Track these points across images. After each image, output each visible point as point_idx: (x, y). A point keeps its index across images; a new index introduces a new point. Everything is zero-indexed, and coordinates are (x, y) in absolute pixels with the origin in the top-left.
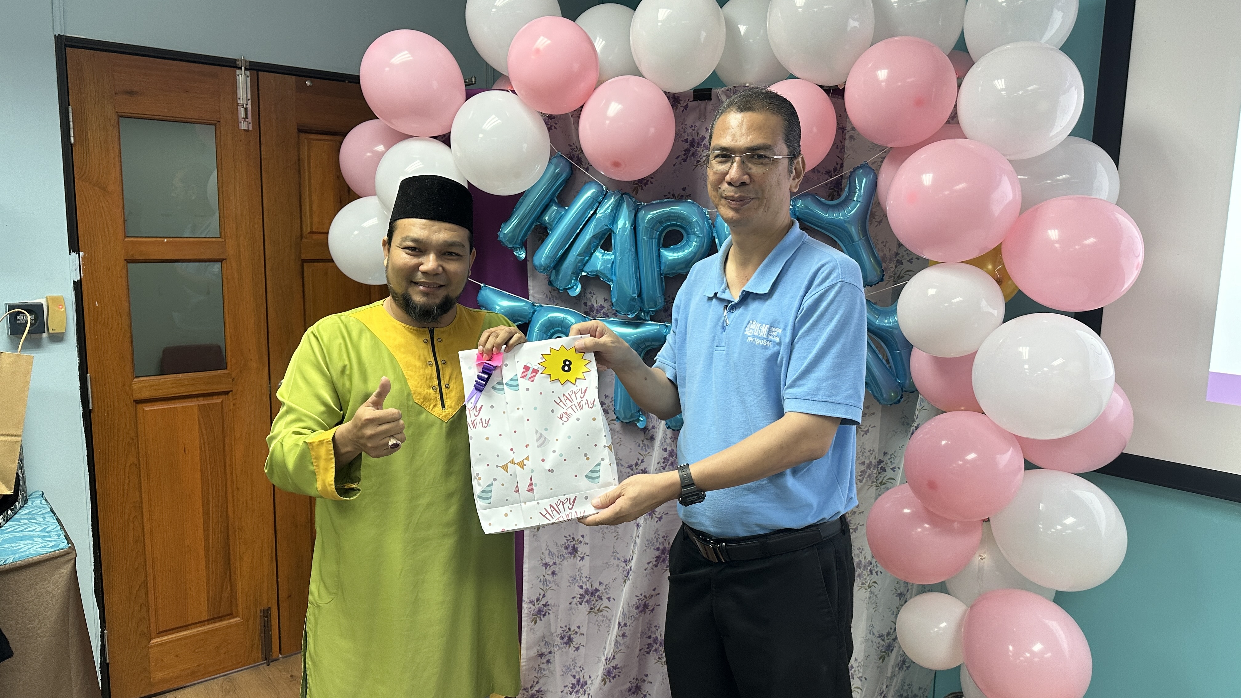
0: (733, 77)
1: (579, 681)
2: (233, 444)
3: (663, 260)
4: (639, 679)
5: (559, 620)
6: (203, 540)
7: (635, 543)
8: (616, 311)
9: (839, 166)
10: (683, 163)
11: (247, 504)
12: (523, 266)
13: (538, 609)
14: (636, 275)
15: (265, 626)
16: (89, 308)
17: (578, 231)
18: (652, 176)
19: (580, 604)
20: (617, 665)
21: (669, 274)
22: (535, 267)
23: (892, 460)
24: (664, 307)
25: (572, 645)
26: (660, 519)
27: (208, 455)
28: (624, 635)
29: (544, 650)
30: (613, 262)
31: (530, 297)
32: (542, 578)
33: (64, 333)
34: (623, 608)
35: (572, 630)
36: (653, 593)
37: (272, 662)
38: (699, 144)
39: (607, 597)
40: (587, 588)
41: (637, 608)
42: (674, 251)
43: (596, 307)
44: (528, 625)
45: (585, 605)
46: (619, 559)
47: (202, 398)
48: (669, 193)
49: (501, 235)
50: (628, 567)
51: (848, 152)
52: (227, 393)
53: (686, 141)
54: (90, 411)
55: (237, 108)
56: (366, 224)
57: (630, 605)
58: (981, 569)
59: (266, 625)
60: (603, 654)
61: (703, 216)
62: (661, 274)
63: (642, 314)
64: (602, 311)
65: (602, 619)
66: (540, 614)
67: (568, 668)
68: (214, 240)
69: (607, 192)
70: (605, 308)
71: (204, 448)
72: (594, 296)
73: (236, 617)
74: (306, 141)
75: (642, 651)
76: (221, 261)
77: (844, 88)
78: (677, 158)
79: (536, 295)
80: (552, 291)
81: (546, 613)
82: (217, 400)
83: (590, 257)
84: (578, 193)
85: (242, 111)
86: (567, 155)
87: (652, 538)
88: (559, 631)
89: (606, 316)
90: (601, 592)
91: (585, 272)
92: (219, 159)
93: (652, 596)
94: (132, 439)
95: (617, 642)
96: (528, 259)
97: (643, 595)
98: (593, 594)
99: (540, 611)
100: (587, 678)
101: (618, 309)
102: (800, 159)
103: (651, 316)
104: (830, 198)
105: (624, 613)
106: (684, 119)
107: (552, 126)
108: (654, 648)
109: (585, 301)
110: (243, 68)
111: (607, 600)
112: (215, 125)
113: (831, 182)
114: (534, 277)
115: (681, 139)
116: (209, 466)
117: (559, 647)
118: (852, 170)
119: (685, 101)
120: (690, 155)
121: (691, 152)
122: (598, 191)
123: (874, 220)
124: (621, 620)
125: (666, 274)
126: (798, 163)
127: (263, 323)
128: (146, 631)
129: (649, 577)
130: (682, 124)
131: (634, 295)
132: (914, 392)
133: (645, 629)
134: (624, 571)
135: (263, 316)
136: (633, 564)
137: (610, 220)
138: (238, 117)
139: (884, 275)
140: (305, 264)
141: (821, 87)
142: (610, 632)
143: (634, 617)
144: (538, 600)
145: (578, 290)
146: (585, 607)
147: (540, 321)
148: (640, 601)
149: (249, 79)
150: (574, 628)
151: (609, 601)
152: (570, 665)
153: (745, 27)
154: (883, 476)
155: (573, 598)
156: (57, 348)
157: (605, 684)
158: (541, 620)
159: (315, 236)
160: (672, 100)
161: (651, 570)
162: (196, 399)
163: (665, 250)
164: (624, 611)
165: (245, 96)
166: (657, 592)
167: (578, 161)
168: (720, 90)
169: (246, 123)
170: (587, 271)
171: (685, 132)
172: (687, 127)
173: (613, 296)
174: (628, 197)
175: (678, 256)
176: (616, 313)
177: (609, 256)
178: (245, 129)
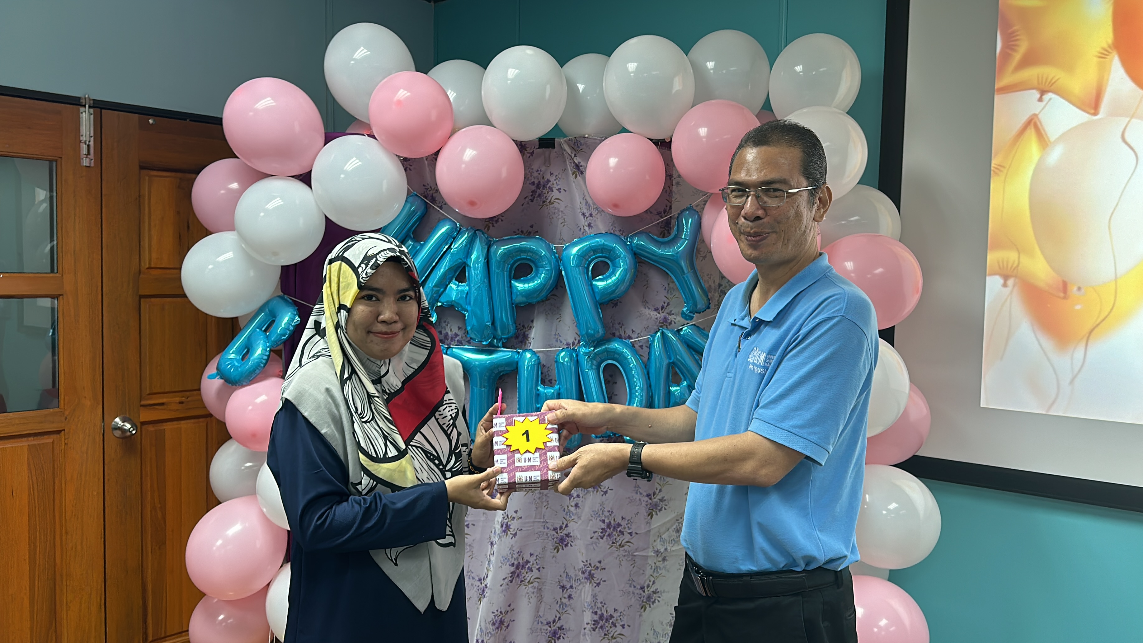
0: (573, 129)
2: (63, 486)
3: (515, 291)
6: (28, 588)
7: (490, 561)
8: (472, 338)
9: (668, 208)
10: (530, 203)
11: (76, 548)
14: (489, 304)
17: (434, 264)
18: (501, 215)
21: (521, 303)
26: (515, 535)
27: (36, 499)
30: (467, 293)
34: (480, 625)
36: (508, 609)
38: (544, 187)
41: (494, 624)
42: (524, 282)
43: (450, 336)
46: (473, 578)
47: (32, 438)
48: (519, 230)
50: (483, 585)
51: (676, 196)
52: (58, 432)
53: (533, 183)
55: (80, 145)
56: (221, 259)
57: (487, 622)
61: (550, 250)
62: (513, 304)
63: (495, 341)
64: (455, 340)
68: (51, 275)
69: (460, 229)
70: (459, 335)
71: (33, 490)
72: (449, 325)
74: (147, 178)
76: (57, 296)
77: (671, 142)
78: (525, 198)
82: (47, 440)
83: (445, 288)
84: (433, 229)
85: (84, 148)
86: (421, 194)
87: (507, 554)
89: (459, 344)
91: (440, 302)
92: (60, 194)
93: (508, 612)
97: (499, 611)
101: (473, 336)
103: (503, 343)
104: (662, 235)
105: (481, 630)
106: (530, 164)
107: (407, 168)
110: (87, 106)
112: (56, 161)
113: (662, 221)
115: (528, 182)
116: (37, 510)
118: (679, 212)
119: (531, 148)
120: (536, 196)
121: (537, 194)
122: (453, 228)
123: (699, 255)
124: (479, 637)
125: (517, 304)
129: (505, 592)
130: (529, 168)
131: (488, 324)
134: (478, 590)
136: (488, 581)
137: (463, 254)
138: (80, 153)
139: (710, 303)
140: (142, 300)
141: (650, 140)
143: (491, 633)
148: (496, 617)
149: (92, 116)
153: (583, 86)
159: (154, 272)
160: (520, 147)
161: (507, 586)
162: (25, 439)
163: (516, 282)
164: (481, 628)
165: (88, 133)
166: (512, 607)
167: (433, 200)
168: (562, 140)
169: (88, 159)
170: (442, 301)
171: (531, 176)
172: (534, 171)
173: (467, 325)
174: (481, 233)
175: (529, 287)
176: (470, 341)
177: (464, 287)
178: (88, 165)
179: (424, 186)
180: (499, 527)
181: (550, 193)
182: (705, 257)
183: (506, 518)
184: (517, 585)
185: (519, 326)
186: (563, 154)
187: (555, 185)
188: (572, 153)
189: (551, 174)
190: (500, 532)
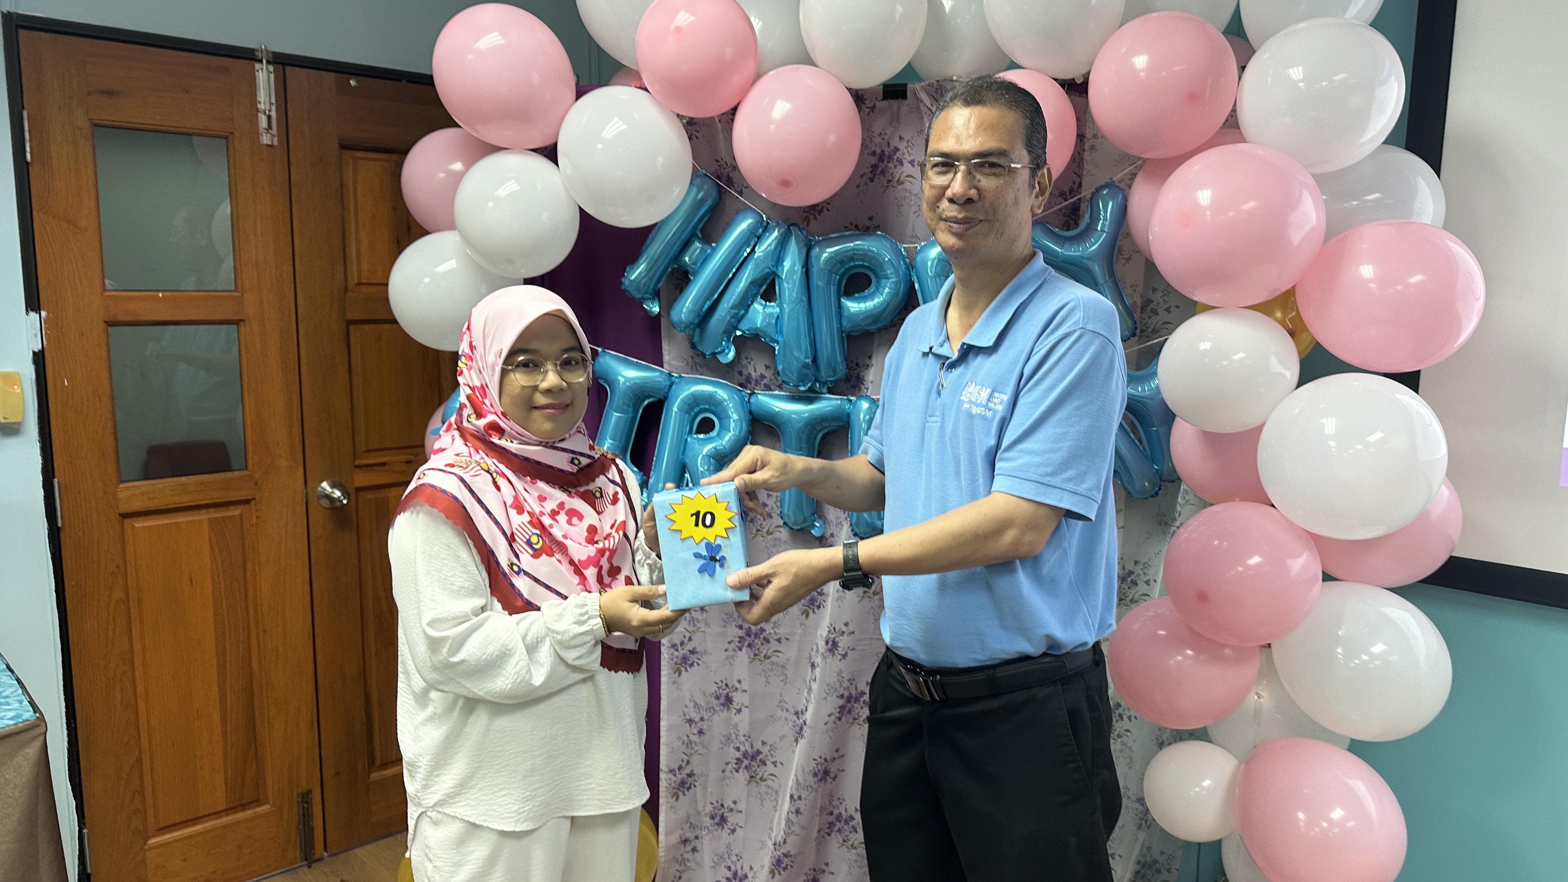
0: (934, 70)
1: (735, 874)
2: (257, 570)
3: (845, 313)
4: (817, 870)
5: (708, 794)
6: (218, 702)
7: (810, 689)
8: (783, 381)
9: (1076, 186)
10: (869, 183)
11: (277, 651)
12: (654, 322)
13: (680, 781)
14: (809, 334)
15: (304, 815)
16: (55, 387)
17: (730, 276)
18: (828, 202)
19: (737, 771)
20: (788, 852)
21: (852, 331)
22: (673, 325)
23: (1145, 571)
24: (846, 375)
25: (725, 826)
26: (844, 656)
27: (223, 586)
28: (798, 812)
29: (690, 835)
30: (778, 317)
31: (665, 365)
32: (685, 738)
33: (19, 424)
34: (796, 775)
35: (726, 806)
36: (836, 755)
37: (314, 862)
38: (890, 158)
39: (772, 760)
40: (746, 751)
41: (815, 775)
42: (859, 300)
43: (754, 377)
44: (668, 802)
45: (743, 772)
46: (787, 710)
47: (214, 510)
48: (851, 224)
49: (626, 282)
50: (801, 721)
51: (1087, 167)
52: (247, 502)
53: (874, 153)
54: (59, 529)
55: (257, 115)
56: (441, 269)
57: (805, 771)
58: (1258, 712)
59: (306, 814)
60: (770, 838)
61: (898, 253)
62: (842, 332)
63: (818, 385)
64: (763, 383)
65: (766, 790)
66: (684, 786)
67: (721, 858)
68: (227, 294)
69: (768, 223)
70: (766, 377)
71: (218, 577)
72: (752, 363)
73: (265, 804)
74: (351, 160)
75: (822, 832)
76: (237, 322)
77: (1086, 83)
78: (862, 176)
79: (673, 363)
80: (695, 357)
81: (691, 785)
82: (234, 512)
83: (747, 311)
84: (729, 224)
85: (263, 119)
86: (713, 174)
88: (709, 808)
89: (768, 388)
90: (764, 755)
91: (740, 330)
92: (233, 184)
93: (835, 758)
94: (118, 567)
95: (788, 821)
96: (662, 314)
97: (823, 757)
98: (753, 758)
99: (683, 783)
100: (747, 869)
101: (785, 379)
102: (1045, 171)
103: (829, 388)
104: (1066, 228)
105: (797, 782)
106: (871, 124)
107: (691, 132)
108: (837, 828)
109: (740, 369)
110: (264, 61)
111: (772, 765)
112: (226, 138)
113: (1066, 206)
114: (671, 338)
115: (866, 152)
116: (224, 602)
117: (708, 829)
118: (1093, 190)
119: (873, 99)
120: (878, 173)
121: (880, 169)
122: (757, 222)
123: (1121, 257)
124: (794, 792)
125: (849, 332)
126: (1043, 175)
127: (295, 405)
128: (141, 828)
129: (831, 733)
130: (868, 131)
131: (807, 361)
132: (1173, 481)
133: (825, 803)
134: (794, 727)
135: (296, 397)
136: (808, 716)
137: (773, 260)
138: (258, 127)
139: (1136, 328)
140: (352, 327)
141: (1055, 80)
142: (778, 808)
143: (811, 787)
144: (680, 768)
145: (731, 355)
146: (742, 776)
147: (681, 397)
148: (819, 767)
149: (272, 76)
150: (728, 803)
151: (776, 766)
152: (723, 853)
154: (1133, 592)
155: (727, 764)
156: (10, 443)
157: (773, 877)
158: (684, 794)
159: (364, 289)
160: (856, 98)
161: (834, 725)
162: (205, 511)
163: (848, 300)
164: (797, 780)
165: (268, 99)
166: (841, 753)
167: (730, 182)
168: (918, 86)
169: (268, 135)
170: (743, 329)
171: (871, 142)
172: (875, 134)
173: (778, 362)
174: (797, 229)
175: (866, 308)
176: (782, 384)
177: (773, 308)
178: (269, 143)
179: (717, 161)
180: (823, 643)
181: (898, 167)
182: (1128, 260)
183: (833, 631)
184: (848, 723)
185: (851, 365)
186: (919, 107)
187: (907, 156)
188: (932, 105)
189: (901, 138)
190: (823, 651)
